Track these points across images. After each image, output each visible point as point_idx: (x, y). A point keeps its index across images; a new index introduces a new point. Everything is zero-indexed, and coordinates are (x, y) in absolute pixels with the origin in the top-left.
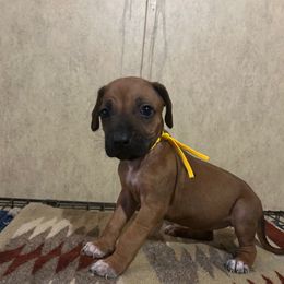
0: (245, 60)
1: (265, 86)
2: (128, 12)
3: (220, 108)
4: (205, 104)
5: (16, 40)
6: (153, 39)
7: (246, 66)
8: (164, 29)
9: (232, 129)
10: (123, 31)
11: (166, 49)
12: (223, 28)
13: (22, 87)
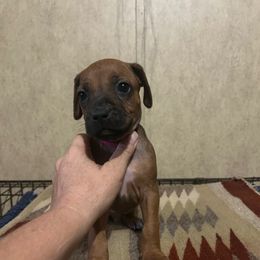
0: (230, 43)
1: (252, 64)
2: (121, 20)
3: (210, 89)
4: (195, 87)
5: (36, 57)
6: (144, 38)
7: (231, 48)
8: (153, 28)
9: (222, 106)
10: (118, 36)
11: (156, 44)
12: (207, 18)
13: (43, 92)
